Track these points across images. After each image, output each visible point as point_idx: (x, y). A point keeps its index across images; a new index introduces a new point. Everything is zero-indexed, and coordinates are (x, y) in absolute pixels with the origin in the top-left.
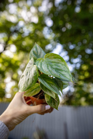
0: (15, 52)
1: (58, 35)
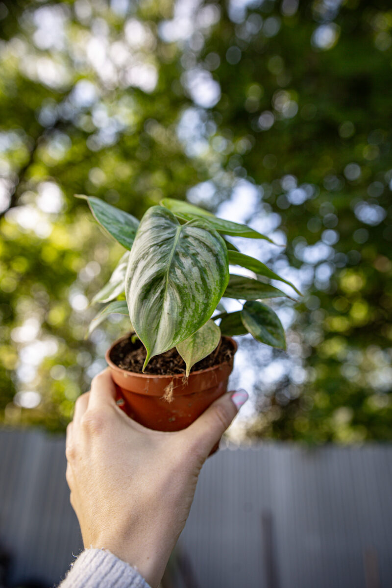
0: (60, 214)
1: (242, 145)
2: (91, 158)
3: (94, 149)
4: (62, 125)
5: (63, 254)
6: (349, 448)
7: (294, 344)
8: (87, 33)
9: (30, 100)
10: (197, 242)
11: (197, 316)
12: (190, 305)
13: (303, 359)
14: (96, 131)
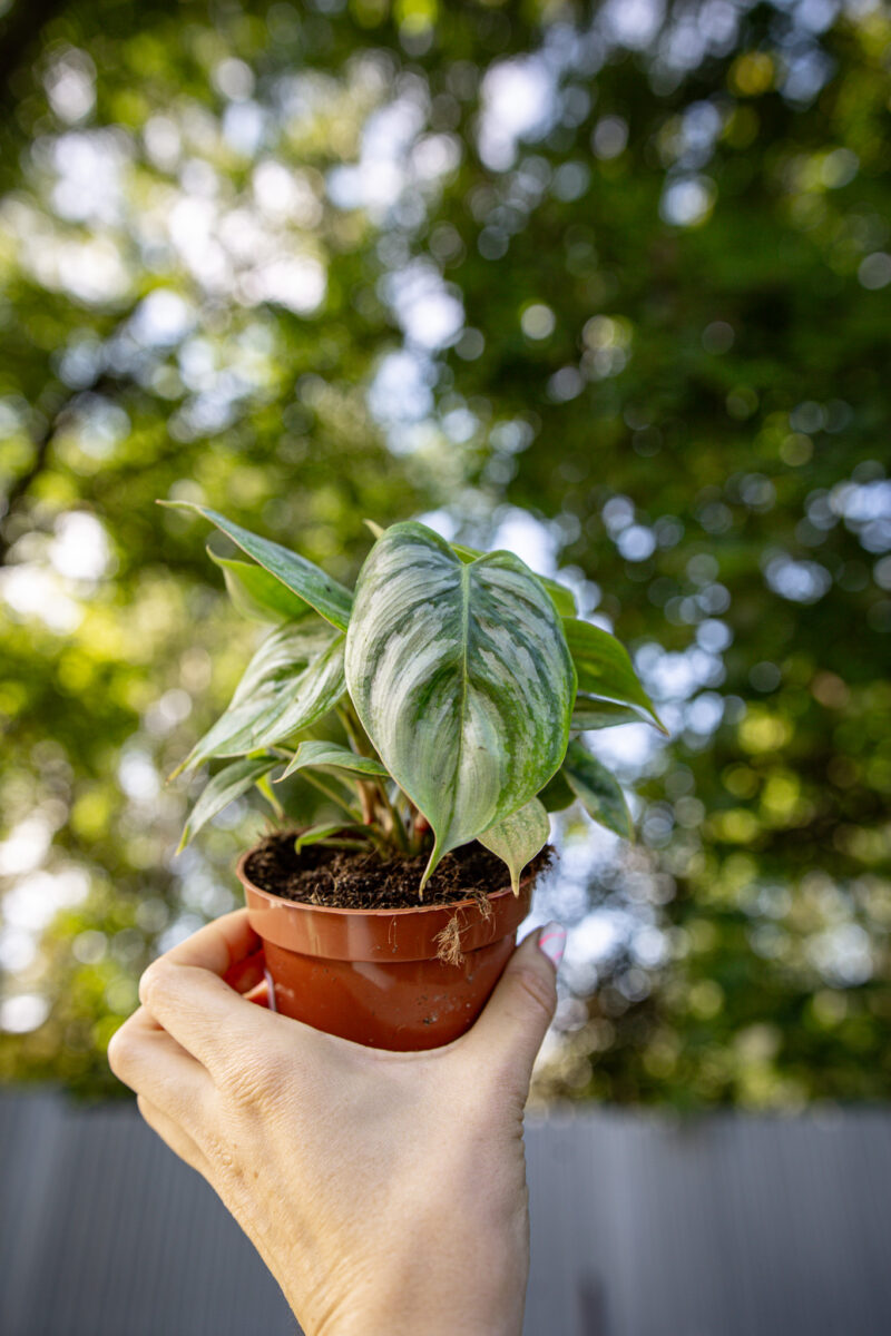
0: (101, 582)
2: (177, 459)
3: (181, 437)
4: (111, 386)
5: (108, 673)
6: (771, 1114)
7: (637, 874)
8: (169, 190)
9: (43, 332)
10: (511, 597)
11: (542, 751)
12: (524, 727)
13: (657, 908)
14: (186, 399)
